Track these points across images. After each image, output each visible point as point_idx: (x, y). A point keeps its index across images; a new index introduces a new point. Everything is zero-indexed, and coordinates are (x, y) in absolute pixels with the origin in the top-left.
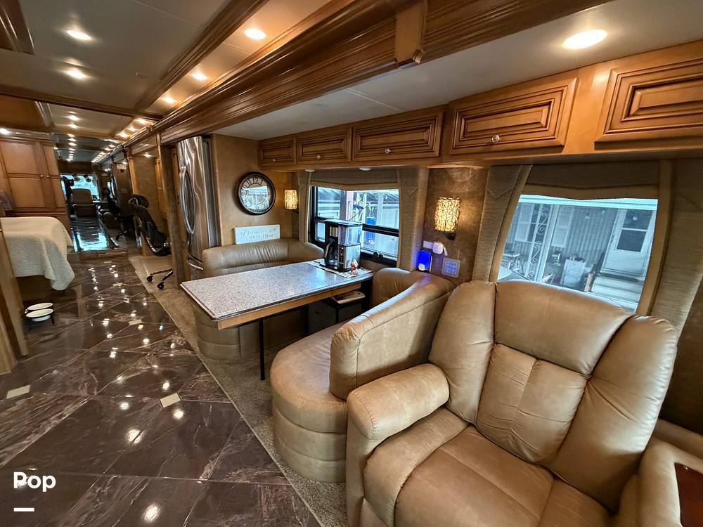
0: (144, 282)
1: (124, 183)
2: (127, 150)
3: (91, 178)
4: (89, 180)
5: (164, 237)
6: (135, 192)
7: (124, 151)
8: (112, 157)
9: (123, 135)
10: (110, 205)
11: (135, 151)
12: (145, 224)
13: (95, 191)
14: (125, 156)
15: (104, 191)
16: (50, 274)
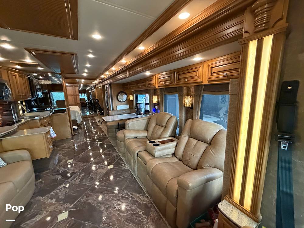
0: (98, 123)
1: (94, 96)
2: (95, 86)
3: (85, 94)
4: (85, 95)
5: (103, 110)
6: (97, 98)
7: (94, 87)
8: (91, 88)
9: (94, 83)
10: (90, 102)
11: (97, 87)
12: (98, 107)
13: (86, 98)
14: (95, 88)
15: (89, 98)
16: (77, 120)
